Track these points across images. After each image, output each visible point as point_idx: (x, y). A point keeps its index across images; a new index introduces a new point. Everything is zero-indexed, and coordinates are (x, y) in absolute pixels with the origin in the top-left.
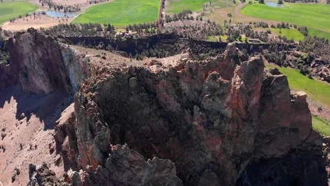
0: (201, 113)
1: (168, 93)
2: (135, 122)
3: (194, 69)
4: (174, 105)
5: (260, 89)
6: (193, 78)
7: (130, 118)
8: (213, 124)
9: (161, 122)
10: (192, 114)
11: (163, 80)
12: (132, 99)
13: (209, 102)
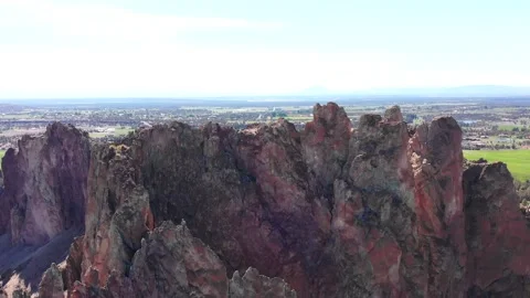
0: (349, 194)
1: (279, 172)
2: (209, 229)
3: (329, 117)
4: (292, 197)
5: (460, 179)
6: (328, 136)
7: (200, 217)
8: (377, 215)
9: (265, 231)
10: (331, 205)
11: (269, 144)
12: (206, 178)
13: (366, 170)
